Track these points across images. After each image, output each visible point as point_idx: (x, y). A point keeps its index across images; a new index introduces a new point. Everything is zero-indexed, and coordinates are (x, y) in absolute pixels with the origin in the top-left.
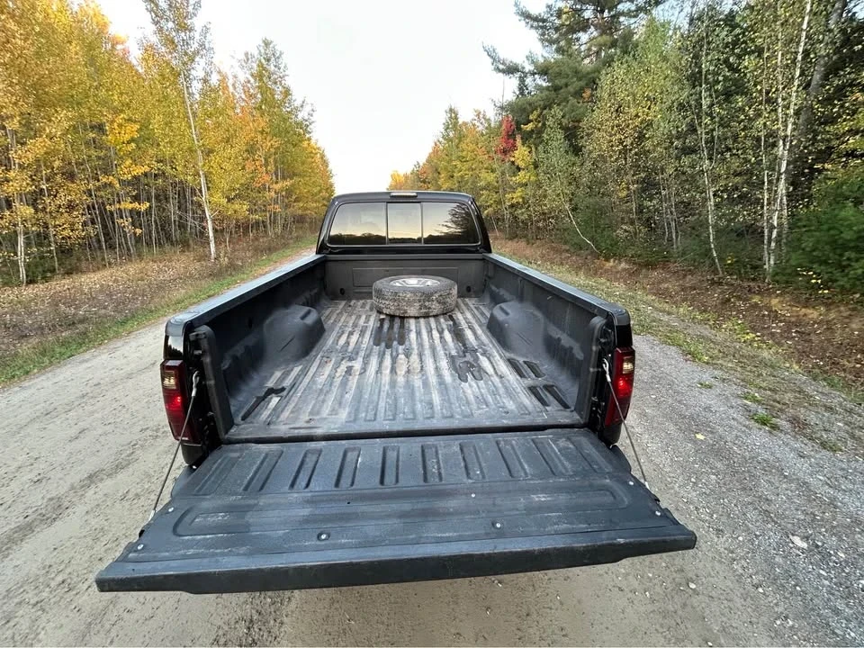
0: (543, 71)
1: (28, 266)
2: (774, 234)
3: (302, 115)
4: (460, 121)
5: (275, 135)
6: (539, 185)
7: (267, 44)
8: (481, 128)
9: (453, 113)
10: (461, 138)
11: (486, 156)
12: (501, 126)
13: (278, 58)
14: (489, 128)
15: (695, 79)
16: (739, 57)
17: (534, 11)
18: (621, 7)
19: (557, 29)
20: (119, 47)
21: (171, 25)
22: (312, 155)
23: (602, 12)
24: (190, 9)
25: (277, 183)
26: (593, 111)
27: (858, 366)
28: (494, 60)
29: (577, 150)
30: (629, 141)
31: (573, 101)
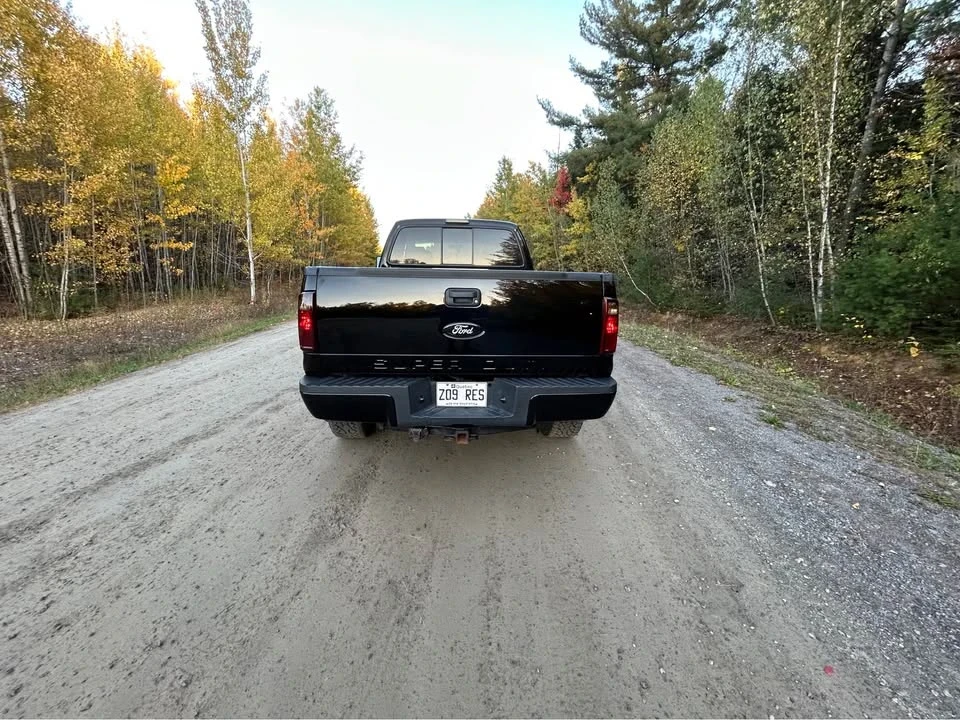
0: (599, 123)
1: (69, 301)
2: (821, 282)
3: (349, 162)
4: (514, 173)
5: (322, 181)
6: (593, 236)
7: (318, 92)
8: (536, 180)
9: (506, 165)
10: (514, 189)
11: (540, 209)
12: (556, 177)
13: (329, 106)
14: (544, 180)
15: (740, 133)
16: (777, 114)
17: (589, 68)
18: (677, 65)
19: (613, 85)
20: (169, 91)
21: (229, 72)
22: (358, 201)
23: (658, 70)
24: (250, 58)
25: (320, 229)
26: (648, 163)
27: (899, 406)
28: (549, 112)
29: (632, 202)
30: (682, 193)
31: (629, 154)
